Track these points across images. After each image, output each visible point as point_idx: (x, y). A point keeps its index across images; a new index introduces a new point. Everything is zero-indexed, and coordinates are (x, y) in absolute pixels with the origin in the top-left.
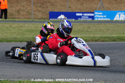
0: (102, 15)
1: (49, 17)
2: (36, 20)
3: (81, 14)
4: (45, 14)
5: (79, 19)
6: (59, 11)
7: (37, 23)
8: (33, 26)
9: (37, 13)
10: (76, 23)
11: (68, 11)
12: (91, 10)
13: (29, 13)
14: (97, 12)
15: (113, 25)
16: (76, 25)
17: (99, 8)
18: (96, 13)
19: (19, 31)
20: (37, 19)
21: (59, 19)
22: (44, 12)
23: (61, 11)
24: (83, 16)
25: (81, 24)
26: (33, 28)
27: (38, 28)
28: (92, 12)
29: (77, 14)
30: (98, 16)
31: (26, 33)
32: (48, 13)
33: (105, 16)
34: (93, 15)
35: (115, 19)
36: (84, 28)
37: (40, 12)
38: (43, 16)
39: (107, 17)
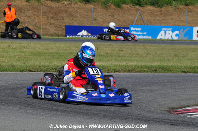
0: (141, 31)
1: (65, 34)
2: (47, 37)
4: (59, 29)
6: (80, 25)
7: (47, 42)
8: (42, 47)
9: (48, 27)
11: (92, 25)
12: (125, 24)
13: (37, 27)
14: (134, 27)
15: (155, 46)
16: (102, 46)
17: (136, 21)
18: (132, 28)
19: (21, 53)
20: (49, 36)
21: (79, 36)
22: (58, 26)
23: (83, 25)
25: (110, 45)
26: (41, 50)
27: (48, 49)
28: (127, 26)
29: (106, 30)
30: (135, 33)
31: (30, 57)
32: (64, 27)
33: (145, 33)
34: (127, 30)
35: (159, 38)
36: (114, 50)
37: (53, 26)
38: (57, 32)
39: (148, 35)
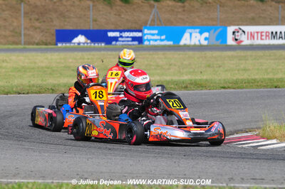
0: (158, 35)
1: (55, 41)
3: (117, 34)
4: (47, 34)
5: (114, 43)
6: (75, 28)
7: (34, 54)
8: (27, 60)
9: (31, 33)
10: (109, 53)
11: (91, 29)
12: (136, 26)
13: (17, 33)
14: (148, 29)
15: (179, 55)
17: (152, 21)
18: (146, 31)
20: (33, 45)
21: (74, 43)
22: (46, 31)
23: (79, 28)
24: (121, 37)
26: (26, 64)
27: (35, 63)
28: (138, 28)
29: (111, 34)
30: (150, 37)
32: (54, 32)
33: (163, 37)
34: (139, 34)
37: (38, 30)
38: (44, 40)
39: (167, 39)
